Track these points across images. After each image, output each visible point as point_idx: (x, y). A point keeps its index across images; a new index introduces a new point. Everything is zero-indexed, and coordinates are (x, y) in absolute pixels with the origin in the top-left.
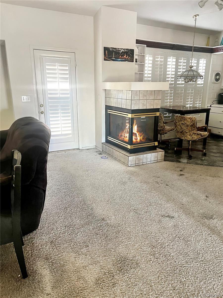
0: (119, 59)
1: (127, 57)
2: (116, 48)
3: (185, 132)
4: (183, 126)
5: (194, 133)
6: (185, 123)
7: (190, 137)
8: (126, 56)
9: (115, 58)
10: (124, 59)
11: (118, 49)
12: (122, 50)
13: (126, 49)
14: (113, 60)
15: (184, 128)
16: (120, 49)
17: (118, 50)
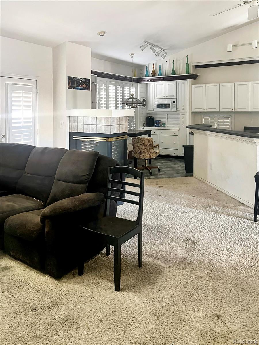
0: (80, 88)
1: (85, 86)
2: (77, 78)
3: (144, 151)
4: (141, 147)
5: (152, 152)
6: (143, 144)
7: (148, 156)
8: (84, 84)
9: (76, 86)
10: (83, 88)
11: (79, 78)
12: (82, 79)
13: (85, 79)
14: (75, 89)
15: (142, 148)
16: (80, 78)
17: (78, 80)
